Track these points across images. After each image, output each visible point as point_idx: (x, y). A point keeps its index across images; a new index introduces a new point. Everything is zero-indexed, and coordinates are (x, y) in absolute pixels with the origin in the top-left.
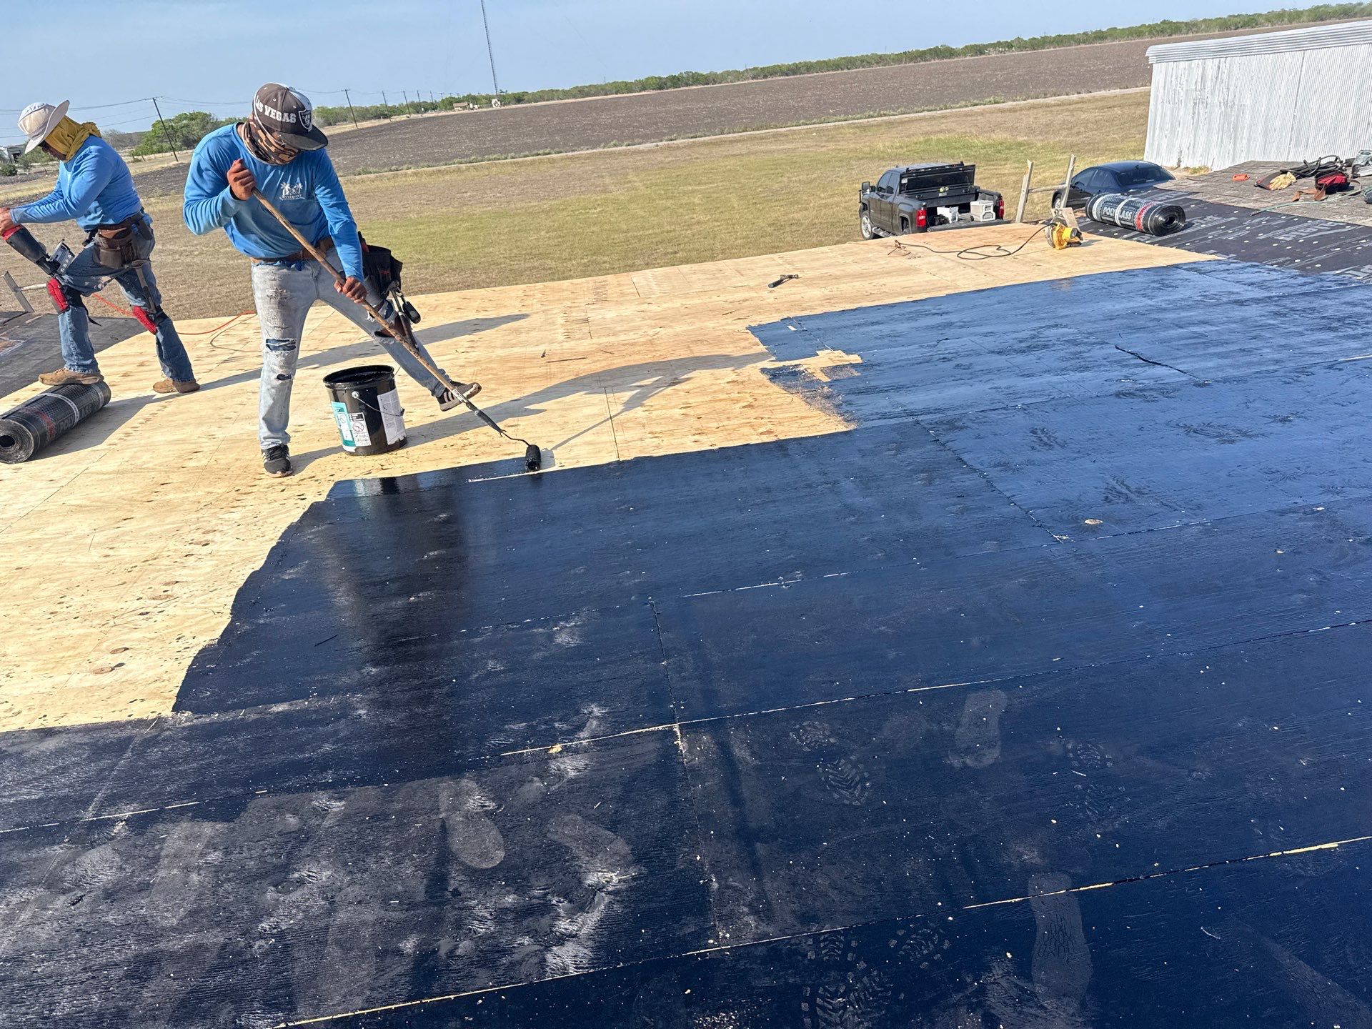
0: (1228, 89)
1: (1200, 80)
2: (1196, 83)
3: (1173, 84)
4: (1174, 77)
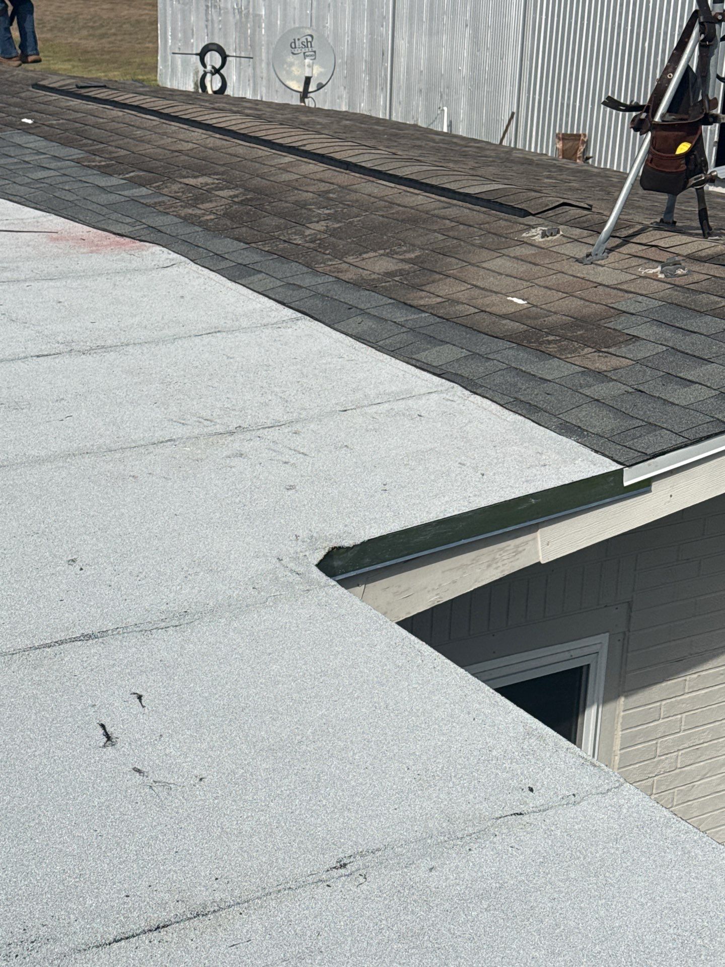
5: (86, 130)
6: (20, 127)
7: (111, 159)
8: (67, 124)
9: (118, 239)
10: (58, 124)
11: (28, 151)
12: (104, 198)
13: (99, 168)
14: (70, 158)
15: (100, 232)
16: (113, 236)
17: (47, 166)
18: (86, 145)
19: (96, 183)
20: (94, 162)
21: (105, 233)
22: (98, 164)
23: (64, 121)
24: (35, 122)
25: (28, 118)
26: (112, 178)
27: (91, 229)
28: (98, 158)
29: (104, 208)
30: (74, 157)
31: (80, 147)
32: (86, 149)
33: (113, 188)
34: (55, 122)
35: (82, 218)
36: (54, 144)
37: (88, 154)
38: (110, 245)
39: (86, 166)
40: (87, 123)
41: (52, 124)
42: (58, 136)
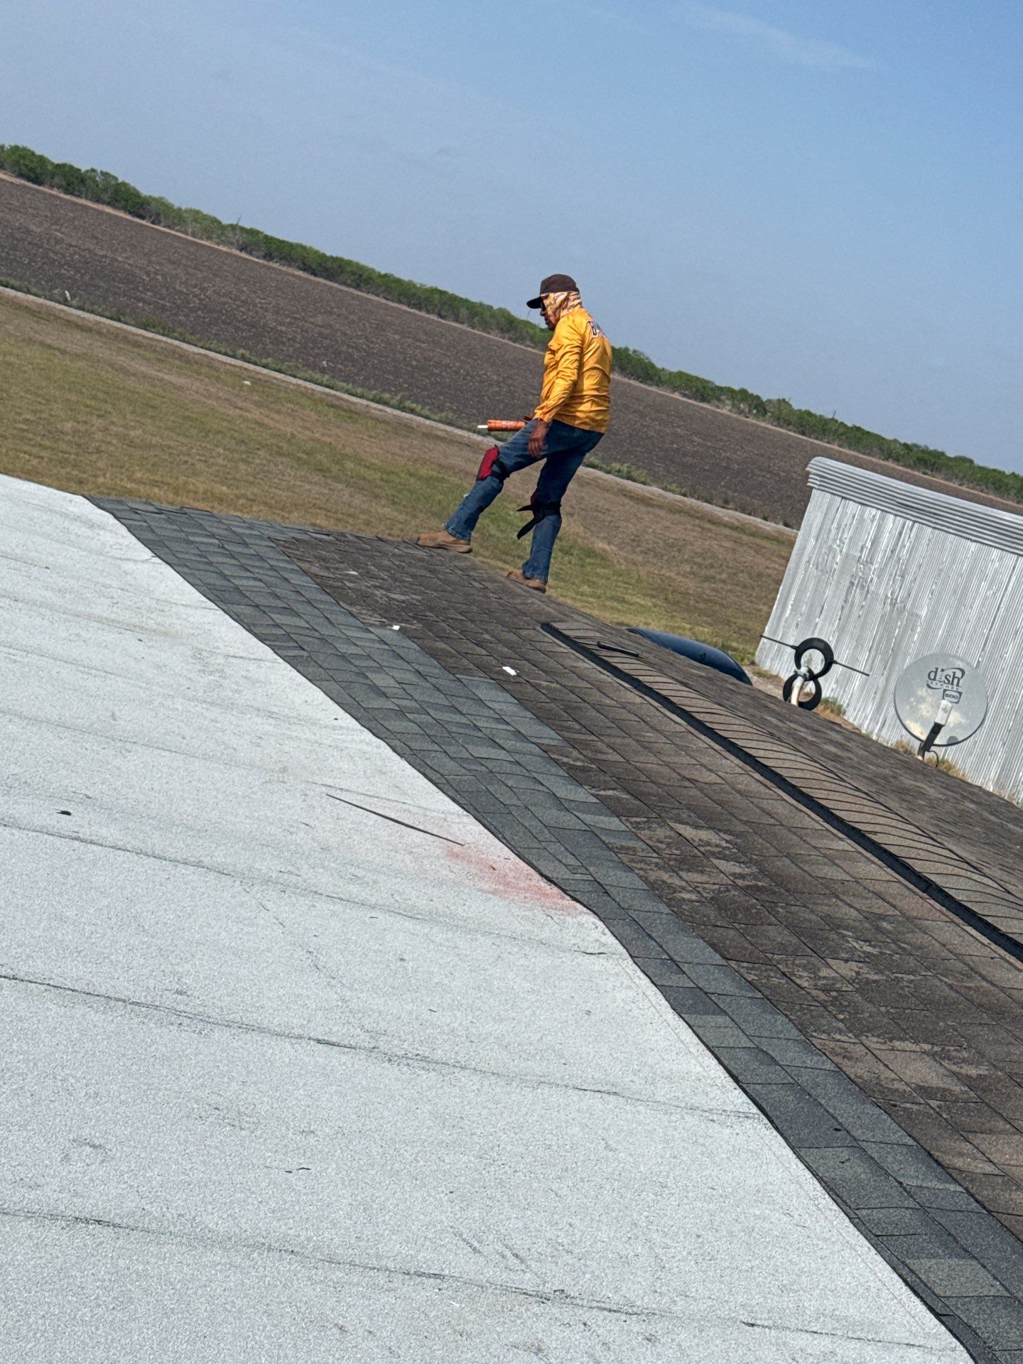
0: (903, 577)
1: (869, 545)
2: (862, 548)
3: (832, 536)
4: (835, 525)
5: (581, 708)
6: (495, 676)
7: (592, 761)
8: (560, 691)
9: (543, 884)
10: (548, 688)
11: (486, 712)
12: (553, 815)
13: (571, 768)
14: (539, 741)
15: (523, 864)
16: (537, 876)
17: (501, 742)
18: (569, 729)
19: (554, 790)
20: (567, 757)
21: (529, 868)
22: (572, 763)
23: (558, 686)
24: (518, 675)
25: (513, 668)
26: (580, 790)
27: (513, 856)
28: (575, 753)
29: (546, 831)
30: (546, 741)
31: (559, 729)
32: (566, 734)
33: (573, 805)
34: (545, 684)
35: (507, 834)
36: (529, 714)
37: (565, 743)
38: (526, 890)
39: (553, 759)
40: (586, 698)
41: (539, 685)
42: (539, 705)
